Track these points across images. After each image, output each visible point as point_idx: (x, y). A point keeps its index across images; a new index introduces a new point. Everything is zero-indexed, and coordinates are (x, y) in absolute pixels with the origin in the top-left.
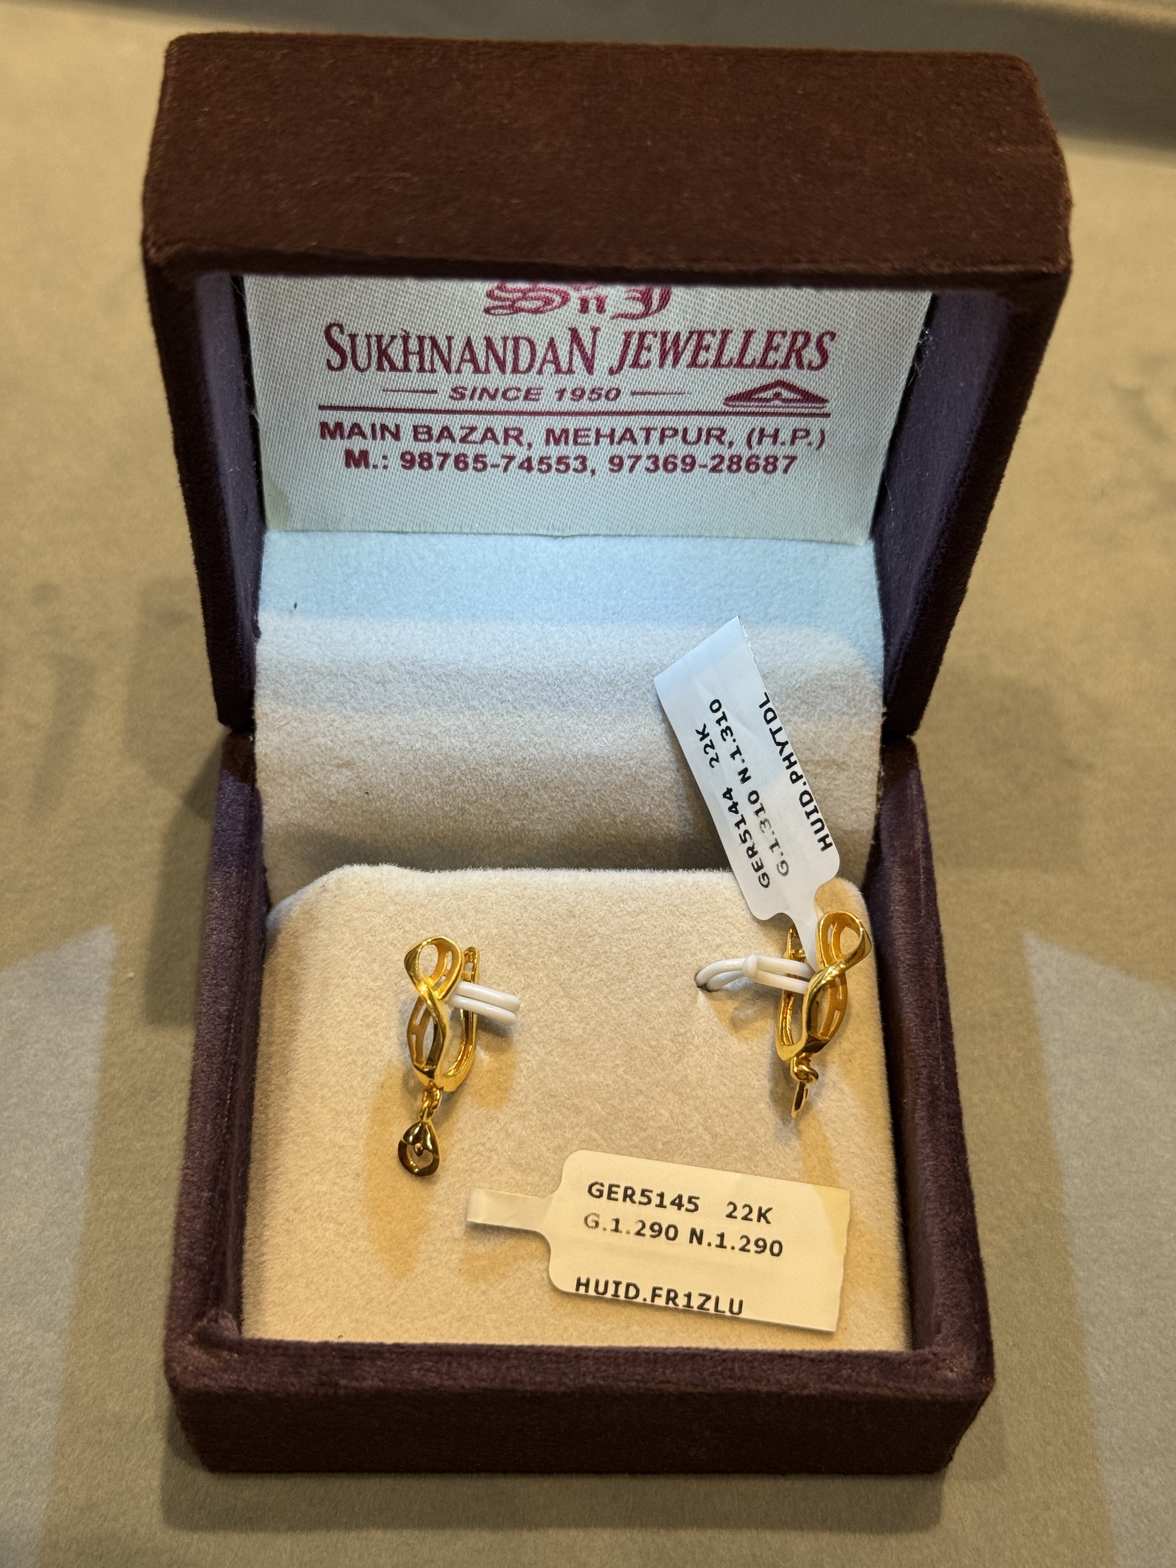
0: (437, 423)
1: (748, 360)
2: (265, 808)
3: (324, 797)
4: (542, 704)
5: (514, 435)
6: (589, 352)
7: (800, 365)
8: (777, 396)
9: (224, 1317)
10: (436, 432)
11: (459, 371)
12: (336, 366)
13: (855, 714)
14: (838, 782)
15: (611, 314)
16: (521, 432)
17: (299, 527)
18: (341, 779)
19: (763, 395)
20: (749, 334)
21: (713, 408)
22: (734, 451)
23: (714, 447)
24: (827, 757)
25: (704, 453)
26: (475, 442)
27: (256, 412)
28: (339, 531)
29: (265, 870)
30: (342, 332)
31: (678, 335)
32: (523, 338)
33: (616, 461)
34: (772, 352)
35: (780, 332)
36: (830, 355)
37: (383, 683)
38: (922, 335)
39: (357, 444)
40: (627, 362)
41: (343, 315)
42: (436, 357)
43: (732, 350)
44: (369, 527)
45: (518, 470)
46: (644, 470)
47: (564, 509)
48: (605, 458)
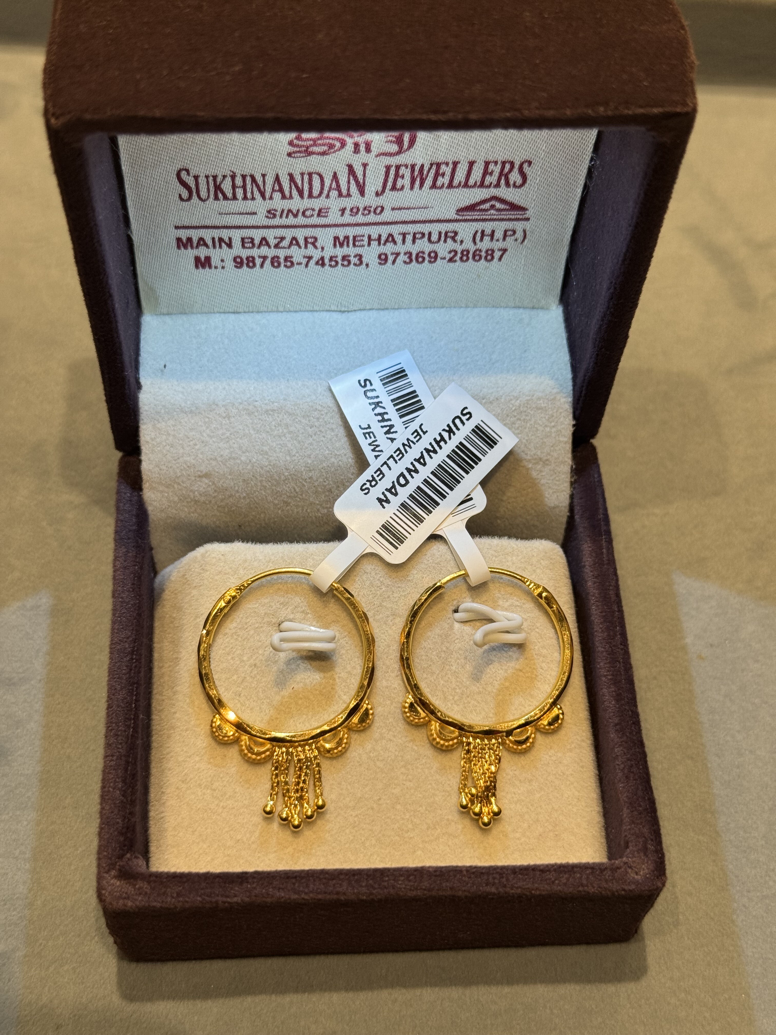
0: (257, 235)
1: (471, 182)
3: (191, 498)
5: (312, 242)
6: (361, 181)
7: (507, 184)
8: (493, 207)
9: (136, 857)
10: (257, 242)
11: (271, 198)
12: (185, 198)
13: (553, 427)
14: (543, 474)
15: (375, 153)
16: (316, 239)
17: (165, 311)
18: (202, 486)
19: (482, 207)
20: (471, 164)
21: (448, 217)
22: (464, 246)
23: (450, 244)
25: (443, 249)
26: (284, 248)
27: (131, 232)
28: (193, 313)
29: (151, 549)
30: (188, 174)
31: (422, 166)
32: (315, 173)
33: (383, 257)
34: (488, 176)
35: (493, 162)
36: (528, 177)
37: (229, 417)
38: (592, 159)
39: (202, 252)
40: (388, 187)
41: (189, 162)
42: (255, 189)
43: (460, 176)
44: (214, 310)
45: (315, 266)
46: (402, 263)
47: (348, 292)
48: (375, 255)
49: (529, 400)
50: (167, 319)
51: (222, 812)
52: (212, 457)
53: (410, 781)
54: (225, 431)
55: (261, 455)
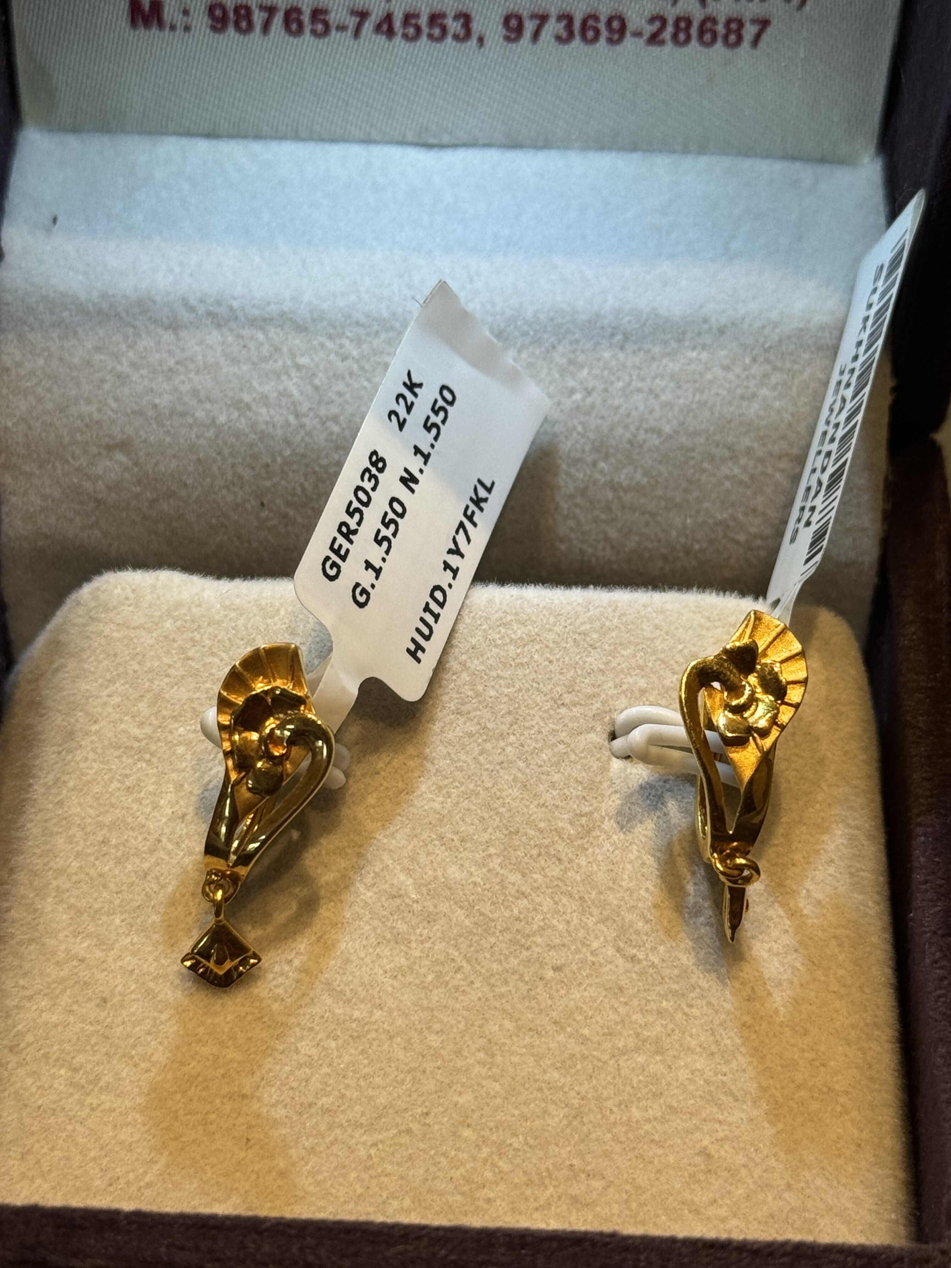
17: (67, 122)
22: (681, 9)
25: (638, 12)
28: (123, 131)
33: (513, 23)
44: (167, 127)
45: (374, 36)
46: (553, 40)
47: (441, 103)
48: (498, 19)
49: (801, 330)
50: (73, 142)
51: (89, 1116)
52: (136, 408)
53: (496, 1081)
54: (165, 355)
55: (238, 409)
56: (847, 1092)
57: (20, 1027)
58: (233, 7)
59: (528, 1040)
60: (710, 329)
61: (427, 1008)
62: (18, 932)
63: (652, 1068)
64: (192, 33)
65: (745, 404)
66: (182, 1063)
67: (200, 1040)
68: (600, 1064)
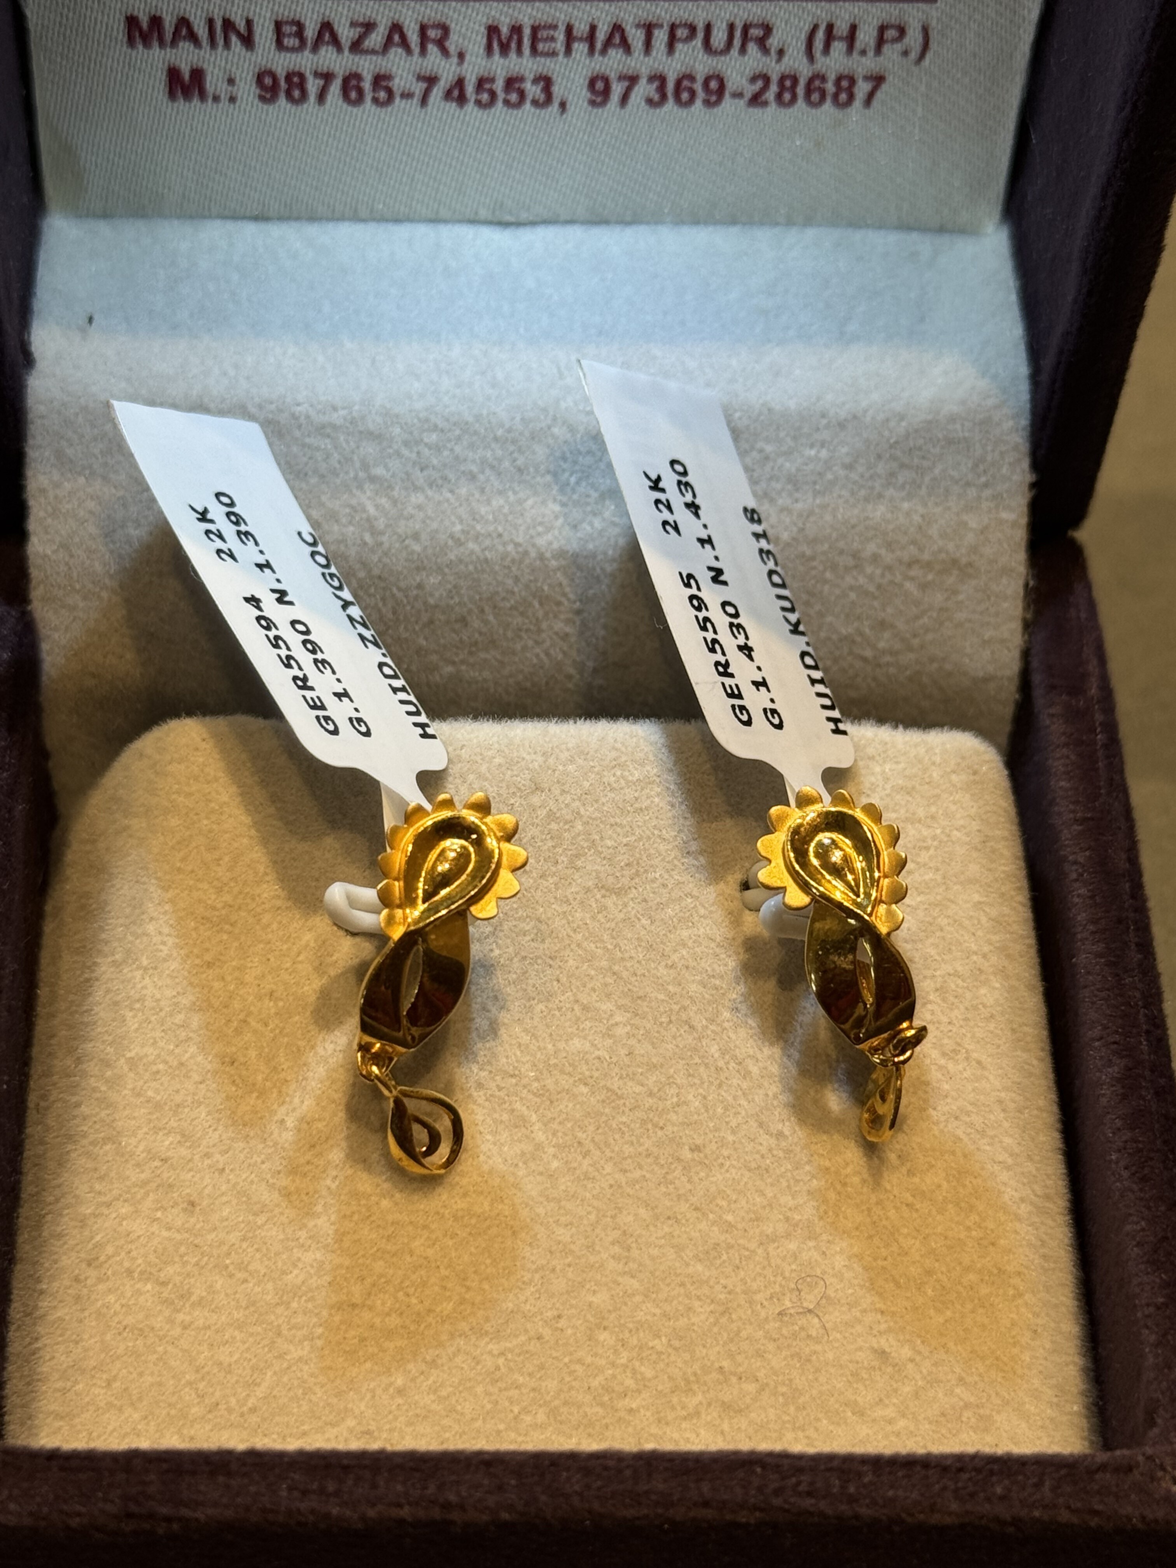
0: (311, 14)
2: (45, 646)
4: (488, 472)
5: (437, 37)
10: (310, 33)
13: (986, 485)
14: (961, 597)
16: (445, 30)
17: (97, 207)
22: (786, 66)
23: (754, 59)
24: (943, 556)
25: (738, 70)
26: (373, 52)
28: (161, 215)
33: (600, 85)
39: (185, 57)
44: (209, 209)
45: (443, 103)
46: (643, 103)
47: (518, 176)
48: (582, 80)
49: (930, 422)
51: (181, 1335)
56: (1019, 1273)
57: (98, 1238)
58: (284, 74)
59: (667, 1229)
60: (829, 422)
61: (554, 1198)
62: (92, 1131)
63: (805, 1256)
64: (237, 104)
65: (870, 507)
66: (284, 1273)
67: (303, 1246)
68: (747, 1253)
